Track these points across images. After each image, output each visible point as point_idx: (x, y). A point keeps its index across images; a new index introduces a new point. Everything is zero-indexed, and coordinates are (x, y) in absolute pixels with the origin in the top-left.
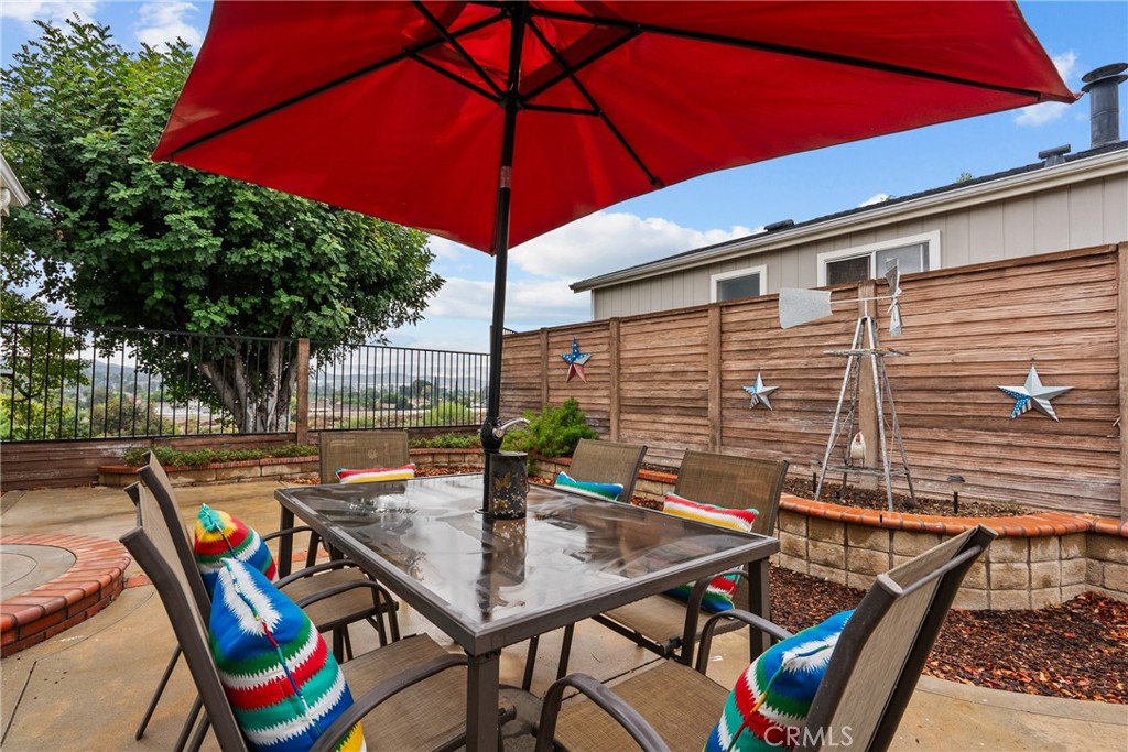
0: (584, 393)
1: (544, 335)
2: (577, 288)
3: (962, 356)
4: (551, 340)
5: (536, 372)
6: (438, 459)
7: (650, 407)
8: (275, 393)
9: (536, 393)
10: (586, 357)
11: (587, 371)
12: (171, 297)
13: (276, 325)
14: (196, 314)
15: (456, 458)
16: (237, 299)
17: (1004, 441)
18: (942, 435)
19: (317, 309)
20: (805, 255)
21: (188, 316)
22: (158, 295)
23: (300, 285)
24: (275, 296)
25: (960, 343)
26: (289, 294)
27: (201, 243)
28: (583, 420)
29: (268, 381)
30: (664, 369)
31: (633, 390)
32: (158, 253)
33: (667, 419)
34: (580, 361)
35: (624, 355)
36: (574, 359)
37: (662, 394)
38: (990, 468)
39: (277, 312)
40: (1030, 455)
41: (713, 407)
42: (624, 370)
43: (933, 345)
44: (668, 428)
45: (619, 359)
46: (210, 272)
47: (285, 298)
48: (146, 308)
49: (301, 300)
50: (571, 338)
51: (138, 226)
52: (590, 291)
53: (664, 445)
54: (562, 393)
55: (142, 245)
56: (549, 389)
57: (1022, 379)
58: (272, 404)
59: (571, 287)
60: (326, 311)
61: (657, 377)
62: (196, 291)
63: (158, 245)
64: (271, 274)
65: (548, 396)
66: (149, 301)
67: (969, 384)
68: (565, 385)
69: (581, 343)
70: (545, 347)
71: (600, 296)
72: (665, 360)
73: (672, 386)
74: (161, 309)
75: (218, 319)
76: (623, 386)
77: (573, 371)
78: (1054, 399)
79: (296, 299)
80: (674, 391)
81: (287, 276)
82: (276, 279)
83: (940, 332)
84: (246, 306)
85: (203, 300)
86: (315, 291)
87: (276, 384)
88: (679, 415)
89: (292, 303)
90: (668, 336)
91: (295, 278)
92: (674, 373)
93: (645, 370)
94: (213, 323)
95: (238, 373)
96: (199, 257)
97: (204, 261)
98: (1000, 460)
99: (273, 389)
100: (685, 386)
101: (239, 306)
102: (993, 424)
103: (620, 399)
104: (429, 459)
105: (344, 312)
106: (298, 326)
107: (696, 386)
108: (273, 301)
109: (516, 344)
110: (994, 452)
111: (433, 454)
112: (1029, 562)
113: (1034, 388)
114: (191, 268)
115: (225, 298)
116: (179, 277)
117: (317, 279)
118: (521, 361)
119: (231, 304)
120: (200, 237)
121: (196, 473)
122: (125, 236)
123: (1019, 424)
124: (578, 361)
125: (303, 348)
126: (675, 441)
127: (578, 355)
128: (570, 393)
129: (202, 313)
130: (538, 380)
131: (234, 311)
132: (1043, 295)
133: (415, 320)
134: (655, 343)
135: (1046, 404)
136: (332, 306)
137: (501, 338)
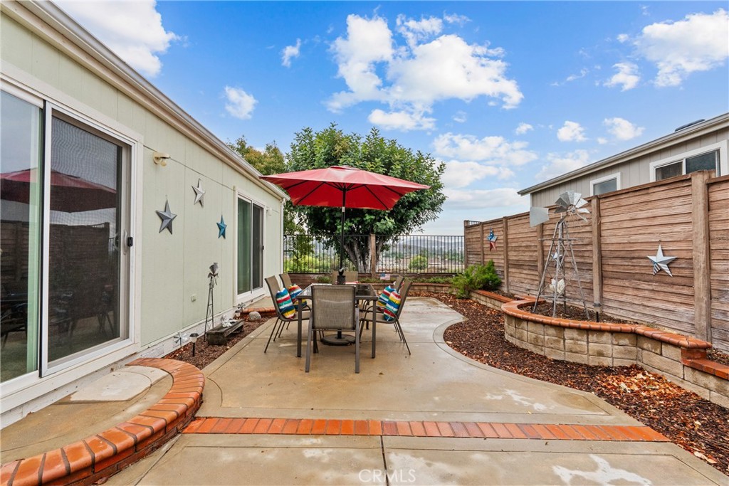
0: (496, 257)
1: (480, 226)
2: (522, 193)
3: (633, 238)
4: (484, 228)
5: (479, 245)
6: (430, 288)
7: (519, 265)
8: (370, 257)
9: (480, 256)
10: (495, 238)
11: (497, 245)
12: (332, 221)
14: (338, 227)
15: (438, 288)
17: (650, 288)
18: (627, 284)
22: (328, 221)
24: (365, 217)
25: (633, 231)
26: (370, 216)
28: (494, 272)
29: (367, 252)
30: (524, 244)
31: (513, 256)
33: (525, 272)
34: (493, 240)
35: (510, 237)
36: (491, 239)
37: (522, 258)
38: (645, 303)
40: (661, 296)
41: (539, 265)
42: (509, 245)
43: (622, 232)
44: (525, 276)
45: (507, 239)
47: (368, 218)
50: (490, 227)
52: (529, 194)
53: (524, 285)
54: (488, 257)
56: (484, 255)
57: (654, 252)
58: (368, 261)
59: (519, 193)
60: (383, 221)
61: (521, 249)
65: (484, 258)
67: (636, 255)
68: (489, 253)
69: (495, 230)
70: (481, 233)
72: (523, 240)
73: (527, 254)
76: (510, 253)
77: (491, 246)
78: (669, 264)
79: (373, 217)
80: (526, 256)
83: (625, 225)
86: (380, 213)
87: (370, 253)
88: (529, 269)
89: (371, 219)
90: (525, 226)
92: (527, 246)
93: (517, 245)
95: (355, 249)
98: (649, 299)
100: (531, 254)
102: (647, 278)
103: (508, 260)
104: (426, 288)
107: (534, 254)
108: (364, 219)
109: (473, 230)
110: (647, 294)
111: (427, 286)
113: (659, 258)
115: (348, 220)
116: (333, 213)
118: (474, 240)
123: (657, 278)
125: (373, 238)
126: (529, 283)
127: (493, 236)
128: (491, 257)
130: (479, 250)
132: (665, 203)
134: (521, 230)
135: (665, 267)
136: (385, 219)
137: (468, 227)
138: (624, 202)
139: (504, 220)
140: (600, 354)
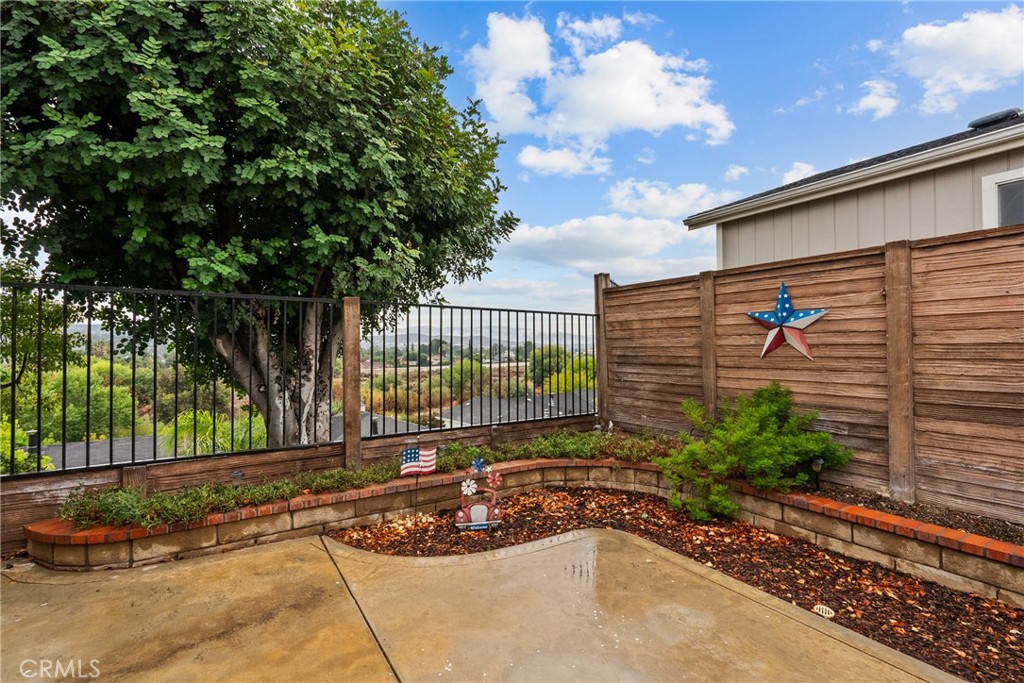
0: (805, 376)
1: (709, 283)
2: (694, 223)
4: (721, 290)
6: (549, 476)
8: (312, 375)
9: (689, 371)
10: (814, 317)
12: (159, 240)
13: (310, 280)
14: (192, 262)
15: (576, 474)
16: (256, 242)
19: (368, 255)
21: (181, 268)
22: (139, 236)
23: (343, 219)
24: (308, 237)
26: (327, 233)
27: (192, 144)
29: (302, 360)
31: (958, 377)
32: (127, 164)
34: (798, 322)
35: (927, 310)
36: (786, 319)
39: (311, 259)
42: (930, 339)
45: (910, 318)
47: (321, 237)
48: (128, 259)
49: (345, 240)
50: (778, 283)
51: (91, 119)
52: (715, 225)
54: (751, 374)
55: (102, 151)
56: (717, 366)
58: (307, 391)
59: (684, 222)
60: (379, 254)
62: (191, 228)
63: (125, 152)
64: (301, 201)
65: (718, 378)
66: (128, 247)
70: (707, 302)
74: (148, 259)
75: (225, 270)
76: (929, 368)
77: (780, 340)
79: (339, 239)
81: (325, 206)
82: (308, 209)
84: (268, 251)
85: (202, 245)
86: (363, 228)
87: (313, 362)
89: (331, 245)
91: (336, 210)
93: (999, 338)
94: (219, 275)
95: (262, 349)
96: (190, 169)
97: (198, 177)
99: (309, 370)
101: (259, 254)
103: (918, 391)
104: (537, 477)
105: (409, 255)
106: (341, 279)
108: (307, 244)
111: (542, 470)
114: (181, 188)
115: (237, 240)
116: (167, 206)
117: (367, 210)
118: (656, 324)
119: (247, 249)
120: (190, 135)
122: (71, 134)
124: (792, 322)
125: (351, 311)
127: (793, 312)
128: (771, 375)
129: (202, 262)
130: (693, 352)
131: (251, 259)
133: (479, 274)
136: (390, 246)
137: (608, 292)
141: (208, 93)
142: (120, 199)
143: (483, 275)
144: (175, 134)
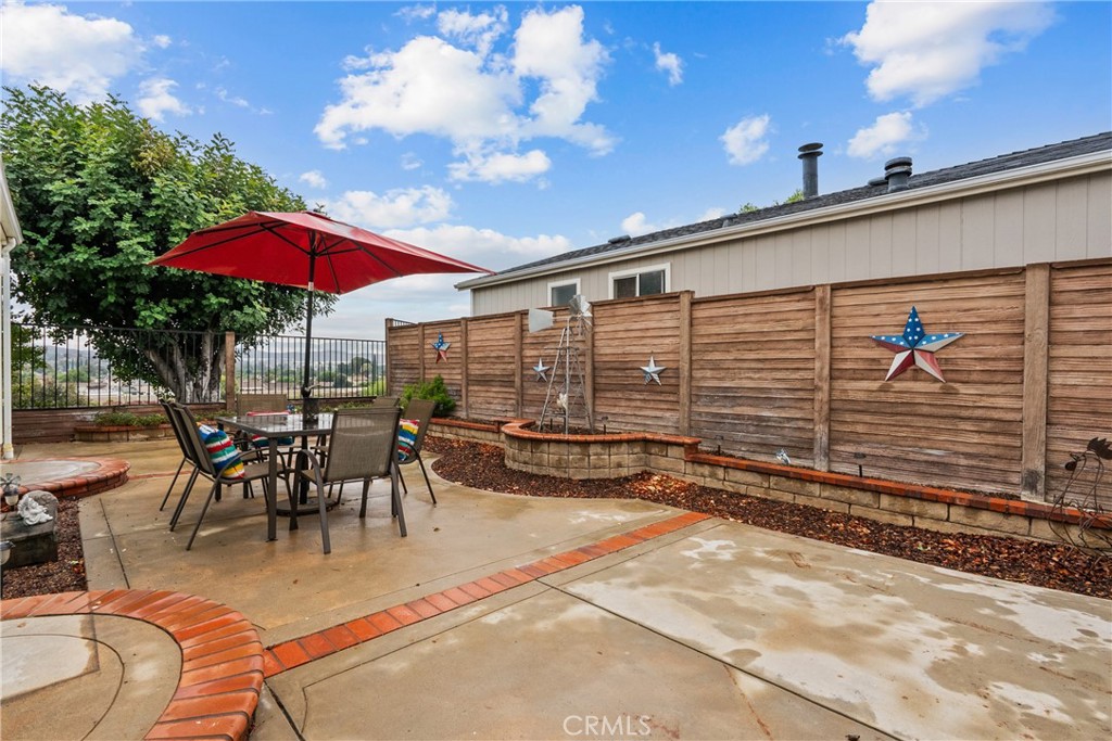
0: (447, 371)
1: (421, 328)
2: (460, 287)
3: (628, 348)
4: (426, 332)
5: (416, 356)
7: (485, 381)
8: (208, 373)
9: (417, 371)
10: (448, 345)
11: (448, 355)
12: (121, 300)
13: (206, 320)
14: (143, 313)
16: (174, 301)
17: (642, 397)
18: (620, 395)
19: (240, 308)
20: (602, 272)
21: (136, 315)
23: (226, 289)
24: (206, 298)
25: (627, 342)
26: (217, 297)
27: (147, 261)
28: (445, 391)
29: (201, 363)
30: (493, 354)
31: (475, 369)
32: (112, 269)
33: (494, 389)
34: (444, 348)
35: (470, 344)
36: (440, 346)
37: (491, 372)
38: (637, 413)
39: (207, 310)
40: (651, 405)
41: (517, 380)
42: (470, 355)
43: (616, 343)
44: (495, 395)
45: (467, 347)
46: (152, 282)
47: (214, 300)
48: (101, 309)
49: (227, 301)
50: (438, 331)
51: (96, 249)
52: (471, 290)
53: (492, 407)
54: (433, 371)
55: (100, 263)
56: (425, 368)
57: (647, 363)
58: (205, 381)
59: (456, 287)
60: (247, 309)
61: (488, 360)
62: (142, 296)
63: (112, 263)
64: (202, 282)
65: (424, 374)
66: (103, 304)
67: (630, 366)
68: (435, 366)
69: (445, 335)
70: (421, 337)
71: (477, 294)
72: (492, 348)
73: (497, 366)
74: (113, 309)
75: (161, 318)
76: (470, 366)
77: (440, 356)
78: (659, 373)
79: (224, 300)
80: (498, 370)
81: (215, 282)
82: (206, 286)
83: (620, 335)
84: (182, 306)
85: (146, 303)
86: (238, 294)
87: (208, 366)
88: (501, 386)
89: (220, 303)
90: (495, 332)
91: (221, 283)
92: (498, 357)
93: (482, 355)
94: (156, 320)
95: (177, 358)
96: (145, 272)
97: (149, 275)
98: (641, 408)
99: (206, 370)
100: (504, 366)
101: (176, 306)
102: (639, 388)
103: (468, 375)
105: (261, 311)
106: (225, 321)
107: (509, 367)
108: (205, 302)
109: (403, 334)
110: (639, 404)
112: (610, 455)
113: (651, 368)
114: (138, 279)
115: (165, 301)
116: (128, 285)
117: (240, 285)
118: (406, 347)
119: (170, 305)
120: (146, 256)
121: (150, 432)
122: (86, 256)
123: (648, 388)
124: (441, 348)
125: (230, 339)
126: (499, 404)
127: (442, 343)
128: (438, 371)
129: (147, 313)
130: (417, 362)
131: (172, 310)
132: (657, 316)
133: (326, 313)
134: (489, 336)
135: (656, 377)
136: (251, 306)
137: (392, 329)
138: (619, 312)
139: (463, 322)
140: (619, 465)
141: (153, 234)
142: (105, 283)
143: (329, 313)
144: (140, 256)
